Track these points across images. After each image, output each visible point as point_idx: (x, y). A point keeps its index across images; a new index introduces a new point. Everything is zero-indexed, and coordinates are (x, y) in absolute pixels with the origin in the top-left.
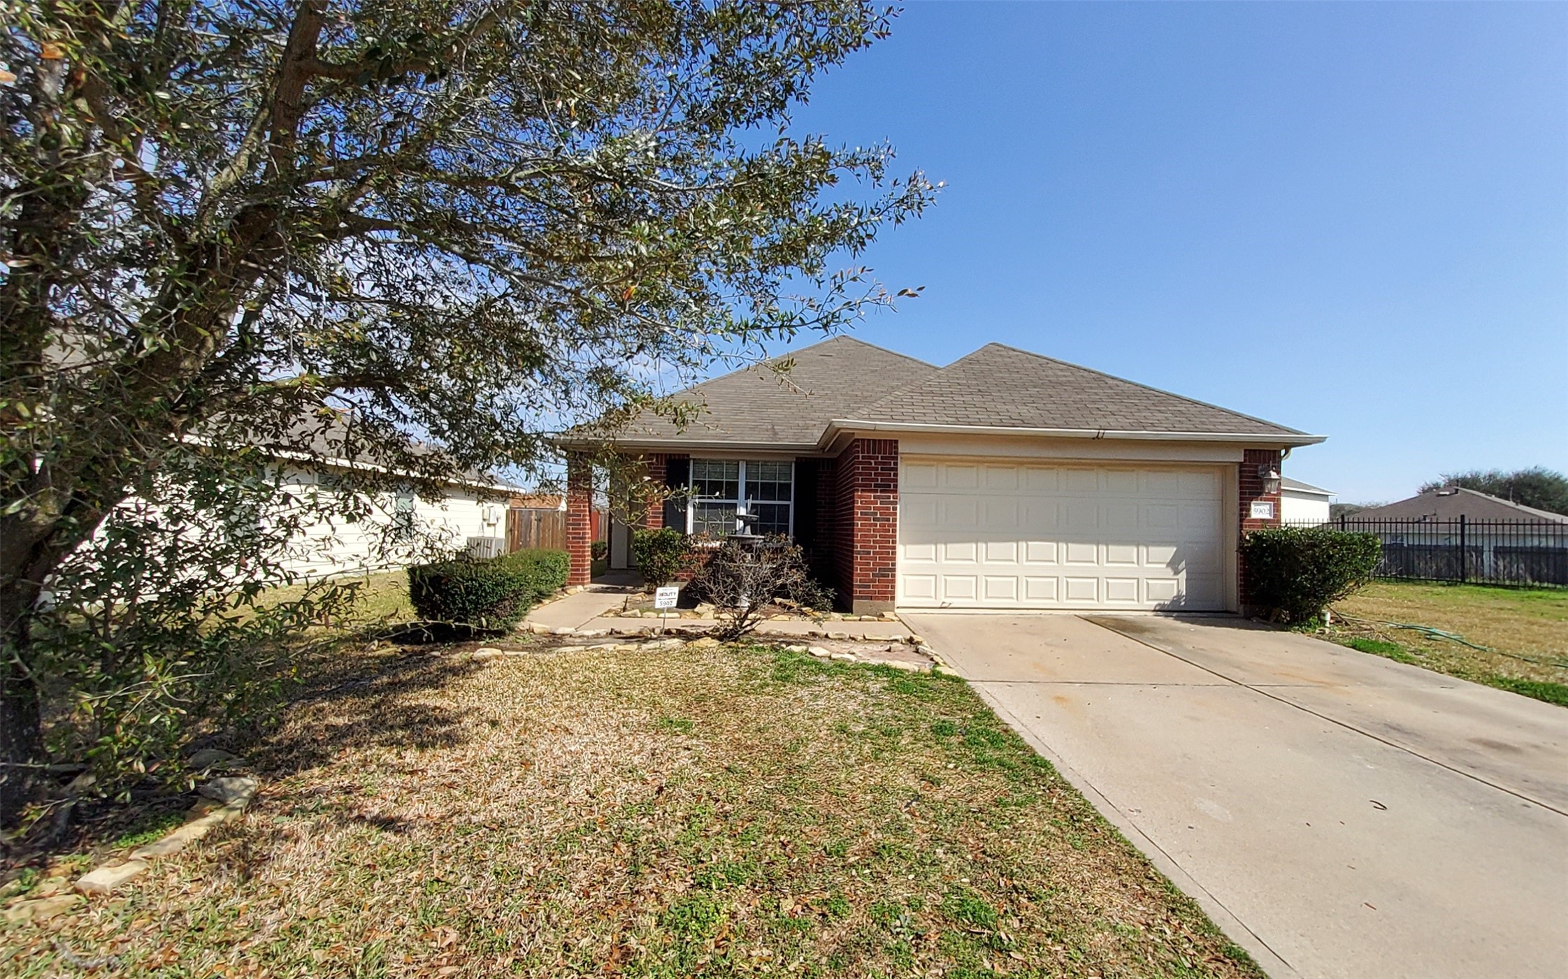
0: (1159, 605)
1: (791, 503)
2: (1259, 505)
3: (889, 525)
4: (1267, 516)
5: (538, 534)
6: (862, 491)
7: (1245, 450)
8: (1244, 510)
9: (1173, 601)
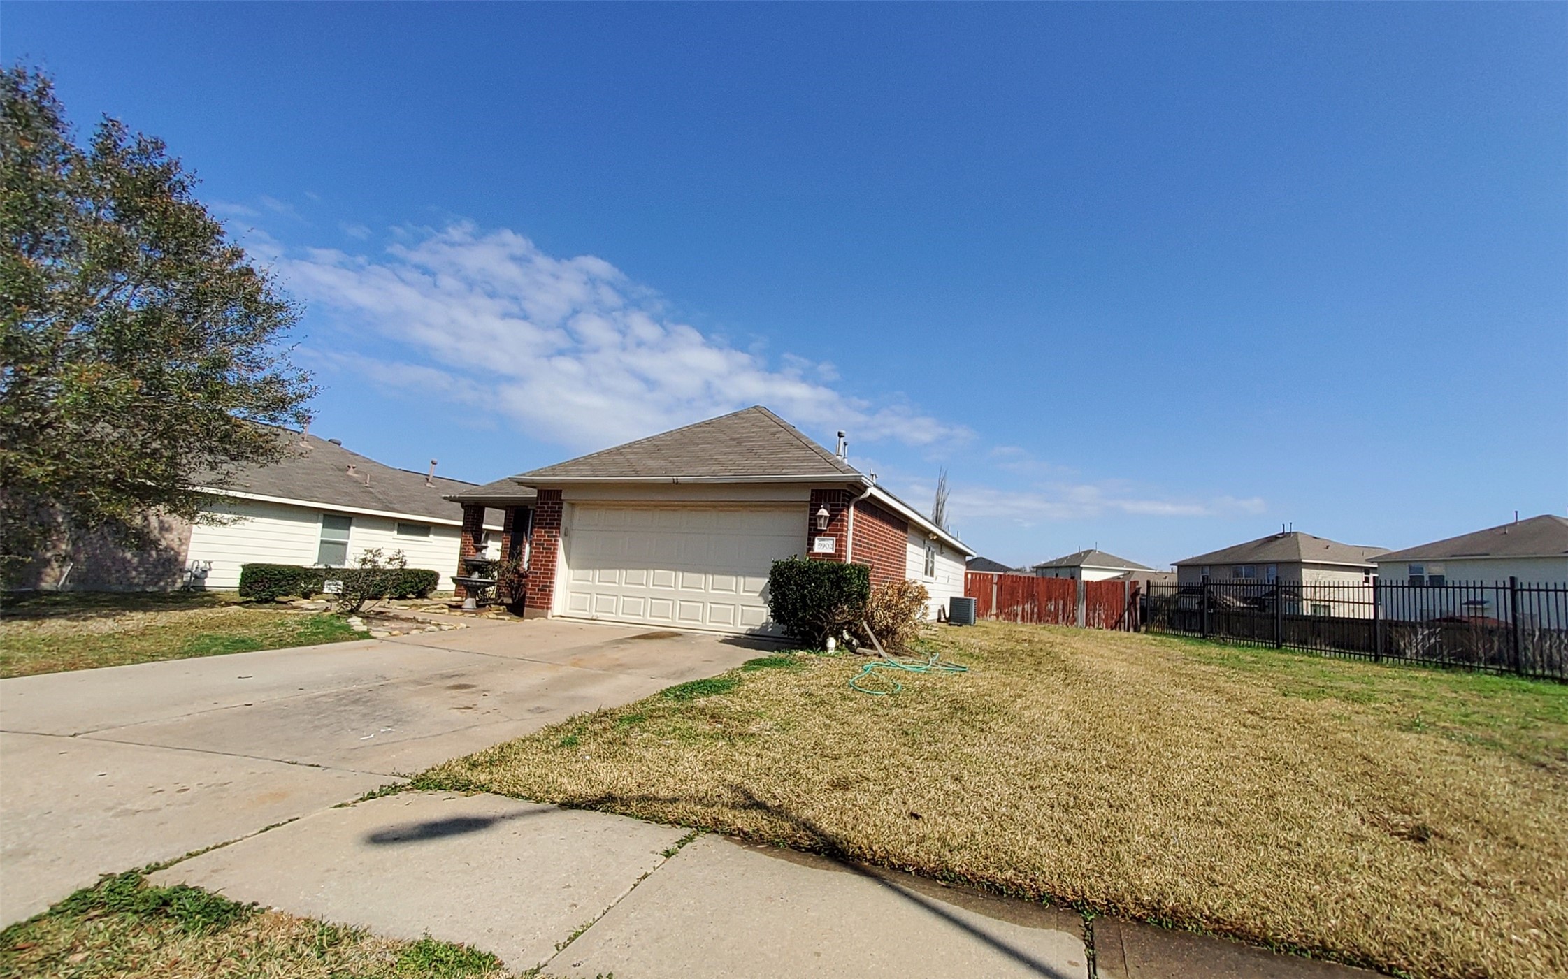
0: (750, 629)
2: (823, 540)
3: (551, 553)
4: (831, 551)
6: (539, 528)
7: (812, 490)
8: (811, 544)
9: (762, 627)
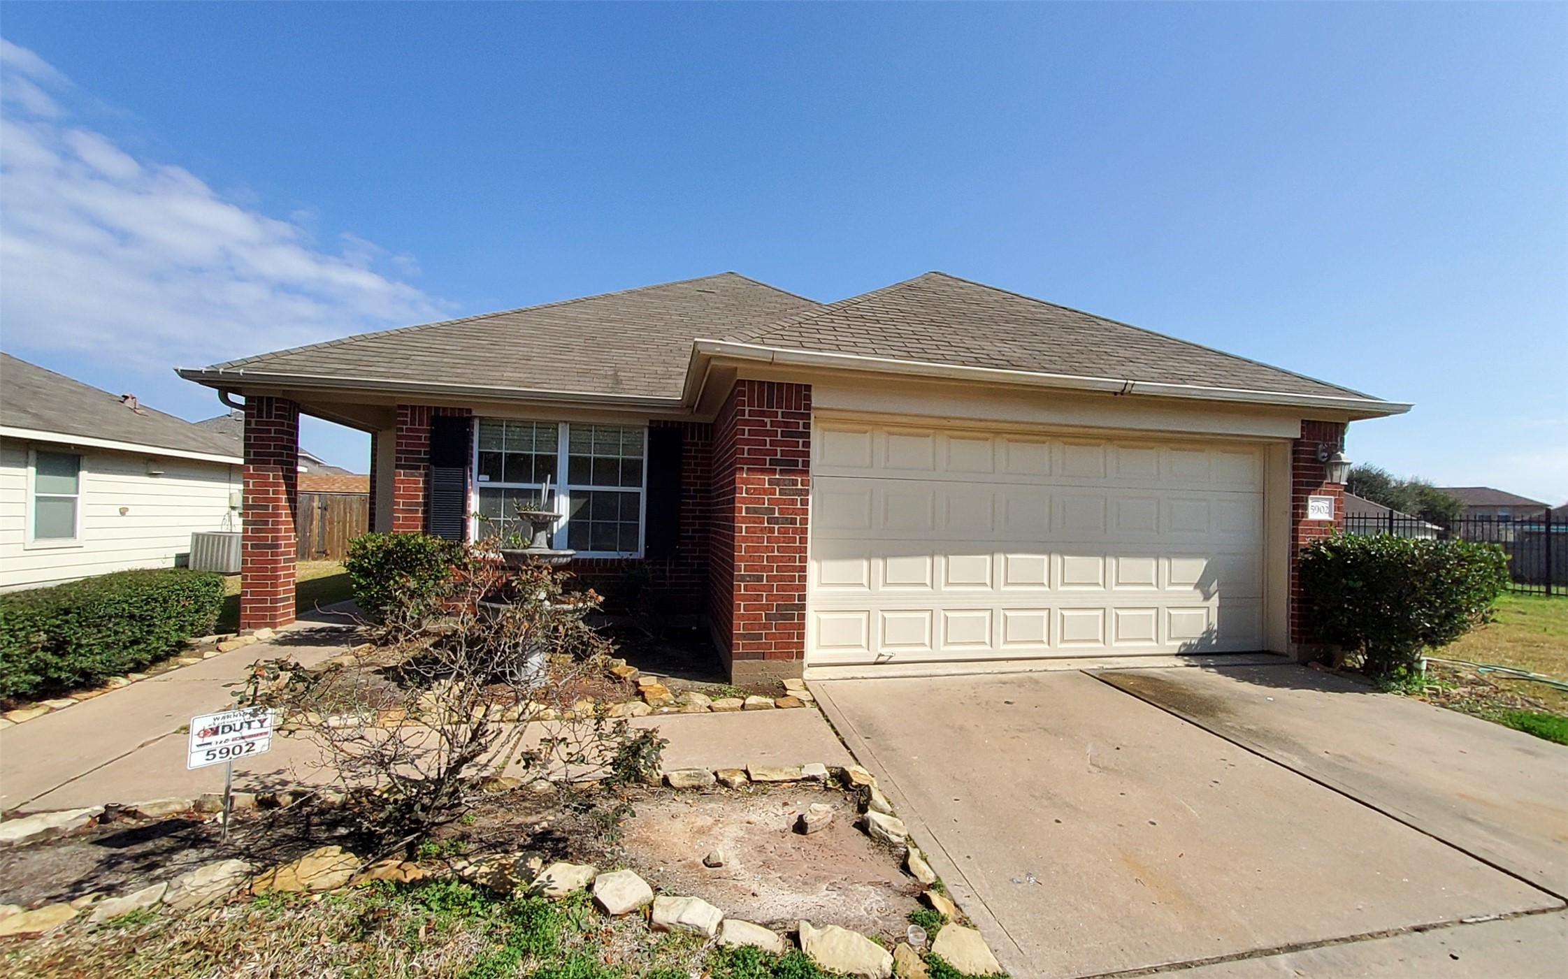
0: (1184, 645)
1: (643, 491)
2: (1318, 500)
3: (795, 531)
4: (1326, 517)
5: (323, 527)
6: (750, 470)
7: (1303, 421)
8: (1299, 508)
9: (1202, 639)
